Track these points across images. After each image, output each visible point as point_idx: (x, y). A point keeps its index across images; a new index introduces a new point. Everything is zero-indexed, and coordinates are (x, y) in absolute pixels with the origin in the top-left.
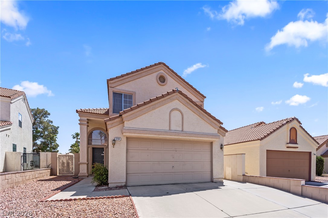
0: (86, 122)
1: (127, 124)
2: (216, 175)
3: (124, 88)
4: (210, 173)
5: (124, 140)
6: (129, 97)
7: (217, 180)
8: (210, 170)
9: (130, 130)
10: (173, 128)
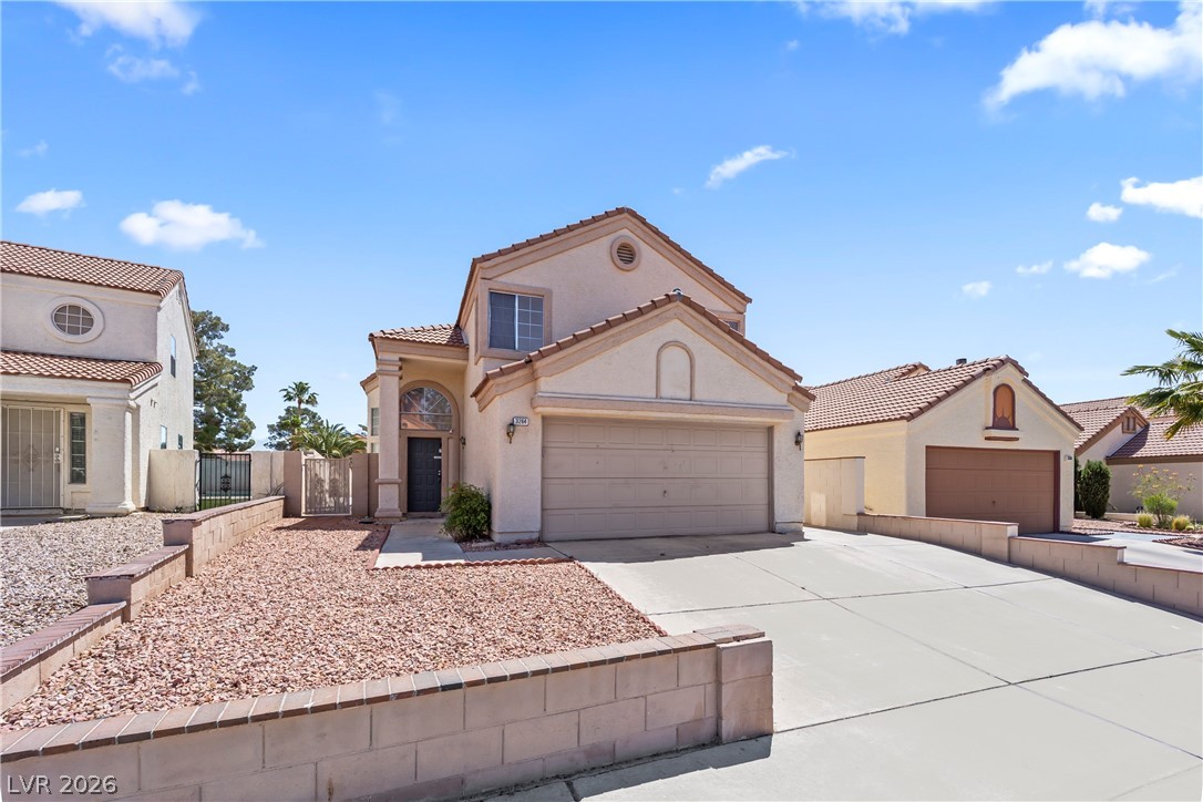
0: (397, 368)
1: (546, 384)
2: (783, 514)
3: (519, 279)
4: (765, 507)
5: (537, 423)
6: (535, 303)
7: (784, 526)
8: (766, 502)
9: (555, 399)
10: (667, 391)
